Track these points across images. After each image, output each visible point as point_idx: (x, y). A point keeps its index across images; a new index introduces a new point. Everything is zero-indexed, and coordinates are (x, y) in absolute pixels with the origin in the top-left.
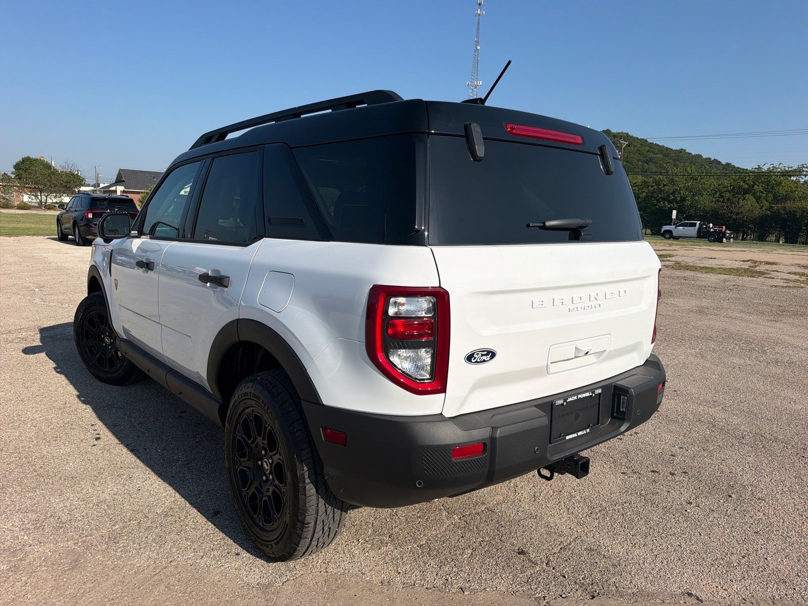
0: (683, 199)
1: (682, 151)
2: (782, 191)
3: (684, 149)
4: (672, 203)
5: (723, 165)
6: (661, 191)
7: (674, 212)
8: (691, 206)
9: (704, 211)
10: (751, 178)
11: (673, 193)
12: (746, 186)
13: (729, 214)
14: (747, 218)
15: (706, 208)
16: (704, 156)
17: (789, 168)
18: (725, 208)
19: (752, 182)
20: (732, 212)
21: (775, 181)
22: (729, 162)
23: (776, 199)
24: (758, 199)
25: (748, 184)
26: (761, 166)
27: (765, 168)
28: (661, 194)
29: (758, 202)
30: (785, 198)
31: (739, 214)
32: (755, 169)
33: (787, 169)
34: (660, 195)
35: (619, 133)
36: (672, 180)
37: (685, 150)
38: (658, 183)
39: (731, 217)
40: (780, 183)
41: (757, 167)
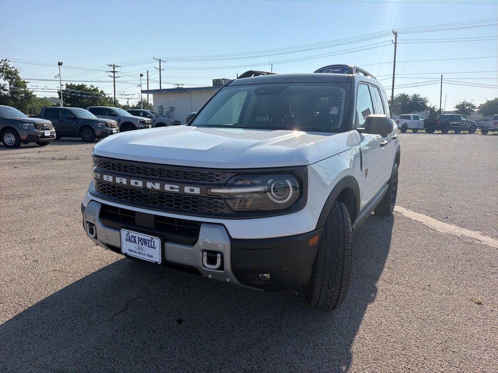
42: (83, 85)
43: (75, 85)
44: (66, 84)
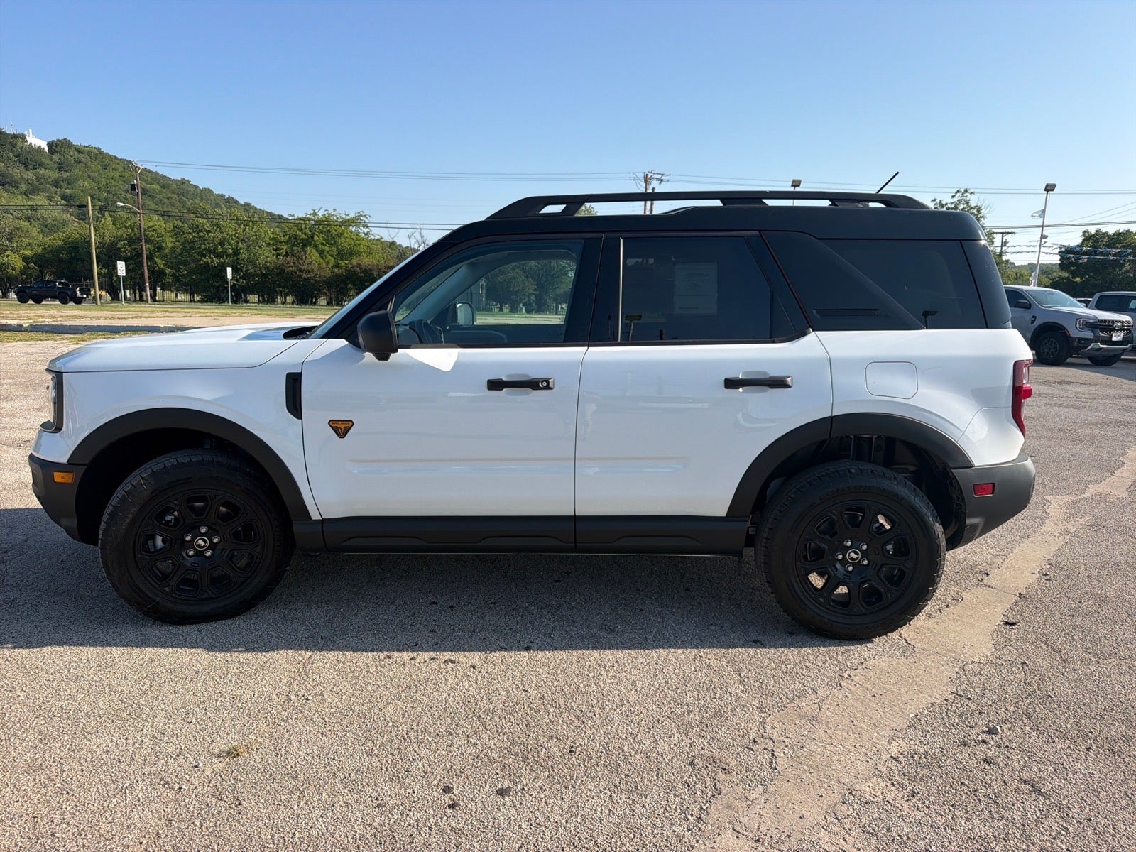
0: (236, 252)
1: (183, 182)
2: (344, 243)
3: (187, 179)
4: (221, 257)
5: (241, 205)
6: (204, 240)
7: (229, 270)
8: (250, 261)
9: (267, 268)
10: (308, 227)
11: (222, 244)
12: (304, 236)
13: (298, 273)
14: (319, 277)
15: (268, 264)
16: (216, 192)
17: (346, 215)
18: (291, 264)
19: (310, 231)
20: (301, 270)
21: (336, 231)
22: (248, 202)
23: (342, 254)
24: (321, 253)
25: (305, 234)
26: (316, 211)
27: (320, 214)
28: (204, 244)
29: (322, 257)
30: (350, 253)
31: (309, 272)
32: (310, 214)
33: (344, 216)
34: (203, 246)
35: (84, 147)
36: (218, 226)
37: (189, 181)
38: (197, 229)
39: (300, 276)
40: (342, 234)
41: (312, 212)
42: (1128, 231)
43: (1106, 233)
44: (1085, 232)
